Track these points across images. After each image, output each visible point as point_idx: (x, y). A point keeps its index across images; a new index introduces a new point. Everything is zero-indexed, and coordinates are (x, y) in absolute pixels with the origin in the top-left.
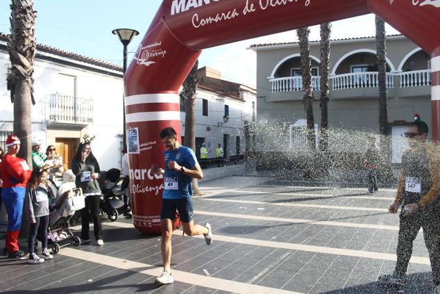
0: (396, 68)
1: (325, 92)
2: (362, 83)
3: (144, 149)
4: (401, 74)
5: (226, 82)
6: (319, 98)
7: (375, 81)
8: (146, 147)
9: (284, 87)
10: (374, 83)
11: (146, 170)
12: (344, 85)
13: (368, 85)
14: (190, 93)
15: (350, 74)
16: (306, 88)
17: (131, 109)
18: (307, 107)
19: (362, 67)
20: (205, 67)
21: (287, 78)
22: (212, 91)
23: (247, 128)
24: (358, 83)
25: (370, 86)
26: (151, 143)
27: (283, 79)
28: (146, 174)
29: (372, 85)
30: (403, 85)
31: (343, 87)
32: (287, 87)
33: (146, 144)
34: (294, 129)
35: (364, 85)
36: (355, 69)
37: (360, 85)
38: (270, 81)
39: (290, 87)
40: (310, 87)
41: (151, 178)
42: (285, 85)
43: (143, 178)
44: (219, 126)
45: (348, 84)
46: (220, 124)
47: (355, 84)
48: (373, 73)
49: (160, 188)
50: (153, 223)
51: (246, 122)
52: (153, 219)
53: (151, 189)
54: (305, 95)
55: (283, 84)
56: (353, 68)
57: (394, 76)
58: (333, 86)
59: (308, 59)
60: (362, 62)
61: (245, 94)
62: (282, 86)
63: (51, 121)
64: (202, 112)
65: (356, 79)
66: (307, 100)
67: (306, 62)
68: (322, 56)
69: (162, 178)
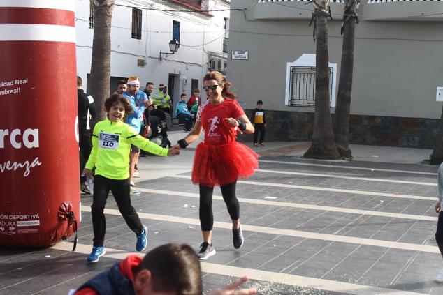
1: (353, 3)
3: (5, 92)
6: (341, 17)
8: (8, 88)
11: (7, 130)
18: (317, 32)
23: (212, 62)
26: (19, 82)
28: (7, 139)
33: (9, 84)
34: (294, 69)
41: (17, 146)
43: (1, 146)
44: (160, 59)
46: (163, 56)
49: (33, 165)
50: (17, 228)
51: (211, 54)
52: (19, 220)
53: (16, 166)
54: (316, 10)
61: (211, 2)
64: (131, 32)
66: (318, 21)
69: (38, 146)
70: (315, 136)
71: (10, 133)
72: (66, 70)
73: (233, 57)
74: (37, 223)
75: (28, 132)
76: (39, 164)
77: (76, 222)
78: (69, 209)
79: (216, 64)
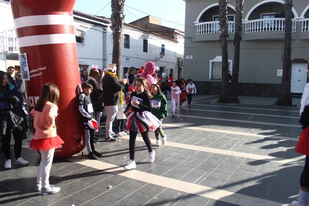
0: (299, 15)
1: (238, 31)
2: (270, 27)
3: (35, 75)
4: (302, 20)
5: (161, 26)
6: (232, 37)
7: (281, 26)
8: (36, 73)
10: (279, 27)
11: (38, 97)
12: (255, 28)
13: (274, 29)
14: (117, 27)
15: (260, 20)
18: (222, 44)
19: (270, 15)
21: (209, 23)
22: (149, 32)
23: (178, 61)
24: (266, 27)
25: (276, 30)
26: (41, 69)
27: (206, 23)
29: (278, 29)
30: (304, 29)
31: (254, 30)
32: (209, 30)
33: (36, 70)
34: (213, 63)
35: (271, 29)
36: (264, 17)
37: (268, 29)
38: (195, 25)
39: (211, 30)
42: (208, 28)
45: (258, 28)
46: (157, 59)
47: (263, 28)
48: (280, 19)
51: (178, 58)
54: (221, 34)
55: (205, 27)
56: (263, 15)
57: (297, 22)
58: (246, 30)
59: (225, 4)
60: (271, 12)
61: (178, 37)
62: (205, 29)
63: (10, 52)
64: (143, 49)
65: (265, 24)
66: (223, 39)
67: (223, 7)
68: (237, 2)
70: (222, 92)
73: (186, 58)
79: (181, 62)
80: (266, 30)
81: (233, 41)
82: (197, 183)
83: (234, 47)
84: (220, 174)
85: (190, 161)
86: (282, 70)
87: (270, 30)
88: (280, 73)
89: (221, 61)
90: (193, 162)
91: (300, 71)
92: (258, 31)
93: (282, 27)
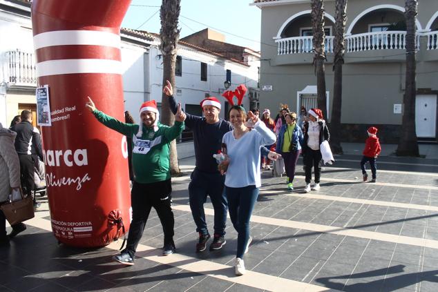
0: (424, 27)
1: (340, 51)
2: (382, 44)
3: (58, 119)
4: (428, 34)
5: (229, 44)
6: (333, 61)
7: (398, 42)
8: (60, 115)
9: (291, 49)
10: (396, 44)
11: (61, 151)
12: (361, 46)
13: (389, 46)
14: (168, 47)
15: (369, 34)
16: (317, 47)
17: (42, 55)
18: (317, 70)
19: (382, 27)
20: (207, 29)
21: (295, 38)
22: (208, 52)
23: (250, 93)
24: (378, 44)
25: (391, 48)
26: (68, 109)
27: (291, 39)
28: (61, 158)
29: (394, 46)
30: (431, 47)
31: (360, 49)
32: (295, 48)
33: (60, 111)
34: (302, 96)
35: (384, 46)
36: (373, 29)
37: (380, 46)
38: (276, 41)
39: (299, 48)
40: (322, 46)
41: (70, 164)
42: (293, 46)
43: (58, 165)
44: (219, 92)
45: (365, 45)
46: (221, 91)
47: (373, 45)
48: (396, 32)
49: (84, 180)
50: (74, 233)
51: (250, 89)
52: (75, 226)
53: (70, 181)
54: (316, 55)
55: (290, 45)
56: (372, 27)
57: (421, 36)
58: (348, 48)
59: (321, 12)
60: (382, 22)
61: (249, 58)
62: (290, 47)
63: (11, 84)
64: (200, 76)
65: (376, 39)
66: (318, 62)
67: (318, 16)
68: (337, 9)
69: (87, 164)
71: (63, 153)
72: (110, 97)
73: (263, 89)
74: (90, 229)
75: (78, 152)
76: (89, 179)
77: (123, 227)
78: (118, 216)
79: (254, 94)
80: (378, 48)
81: (331, 64)
82: (307, 281)
83: (334, 73)
84: (338, 265)
85: (290, 246)
86: (400, 105)
87: (382, 48)
88: (398, 109)
89: (316, 93)
90: (295, 248)
91: (426, 105)
92: (365, 49)
93: (400, 44)
